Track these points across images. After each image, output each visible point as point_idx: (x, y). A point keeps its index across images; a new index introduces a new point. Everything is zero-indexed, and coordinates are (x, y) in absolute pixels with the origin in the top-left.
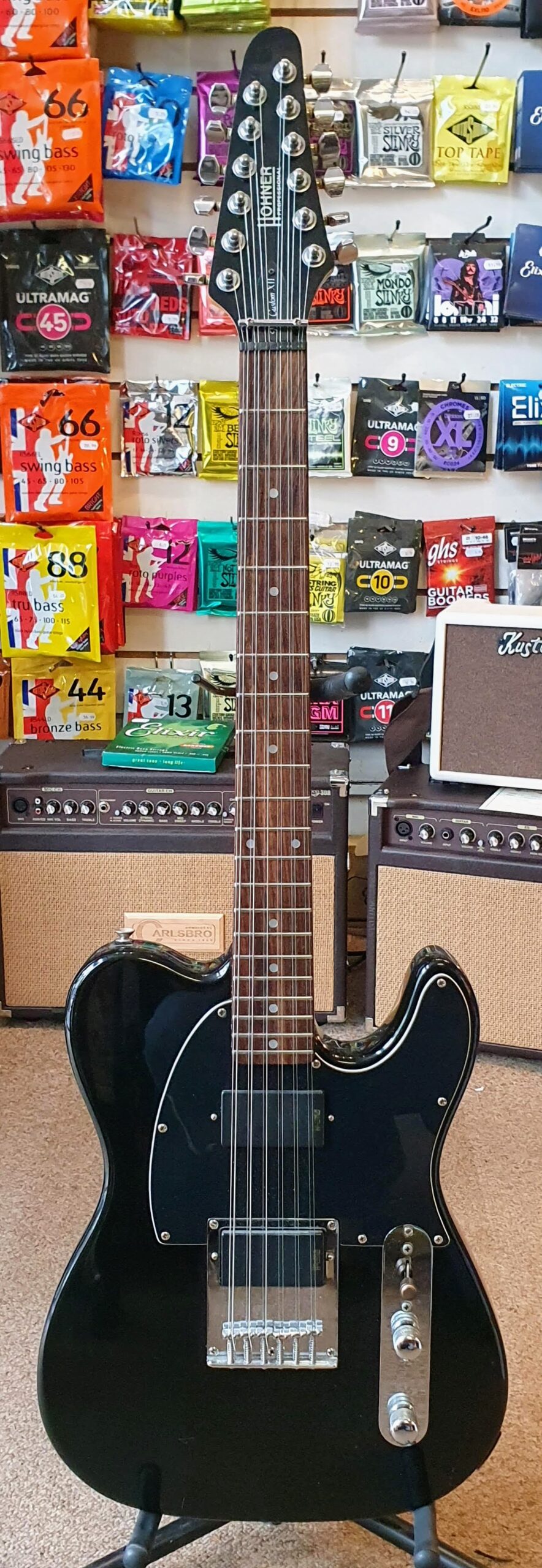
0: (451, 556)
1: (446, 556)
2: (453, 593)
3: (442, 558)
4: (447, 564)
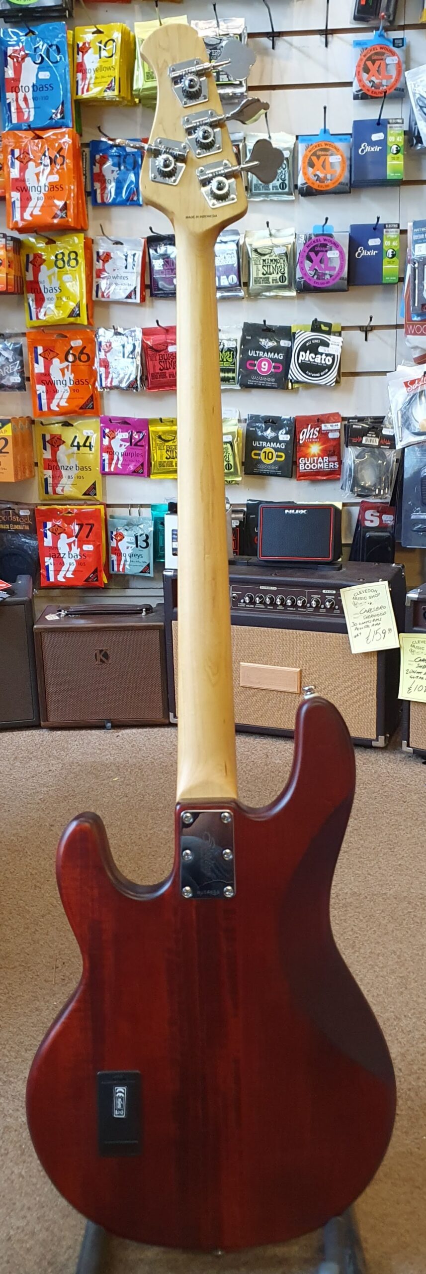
0: (315, 437)
2: (316, 462)
3: (309, 438)
4: (312, 442)
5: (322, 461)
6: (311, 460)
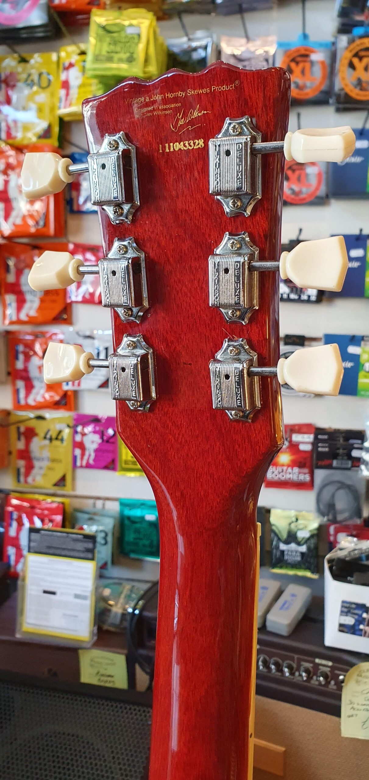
2: (284, 471)
5: (291, 472)
6: (280, 469)
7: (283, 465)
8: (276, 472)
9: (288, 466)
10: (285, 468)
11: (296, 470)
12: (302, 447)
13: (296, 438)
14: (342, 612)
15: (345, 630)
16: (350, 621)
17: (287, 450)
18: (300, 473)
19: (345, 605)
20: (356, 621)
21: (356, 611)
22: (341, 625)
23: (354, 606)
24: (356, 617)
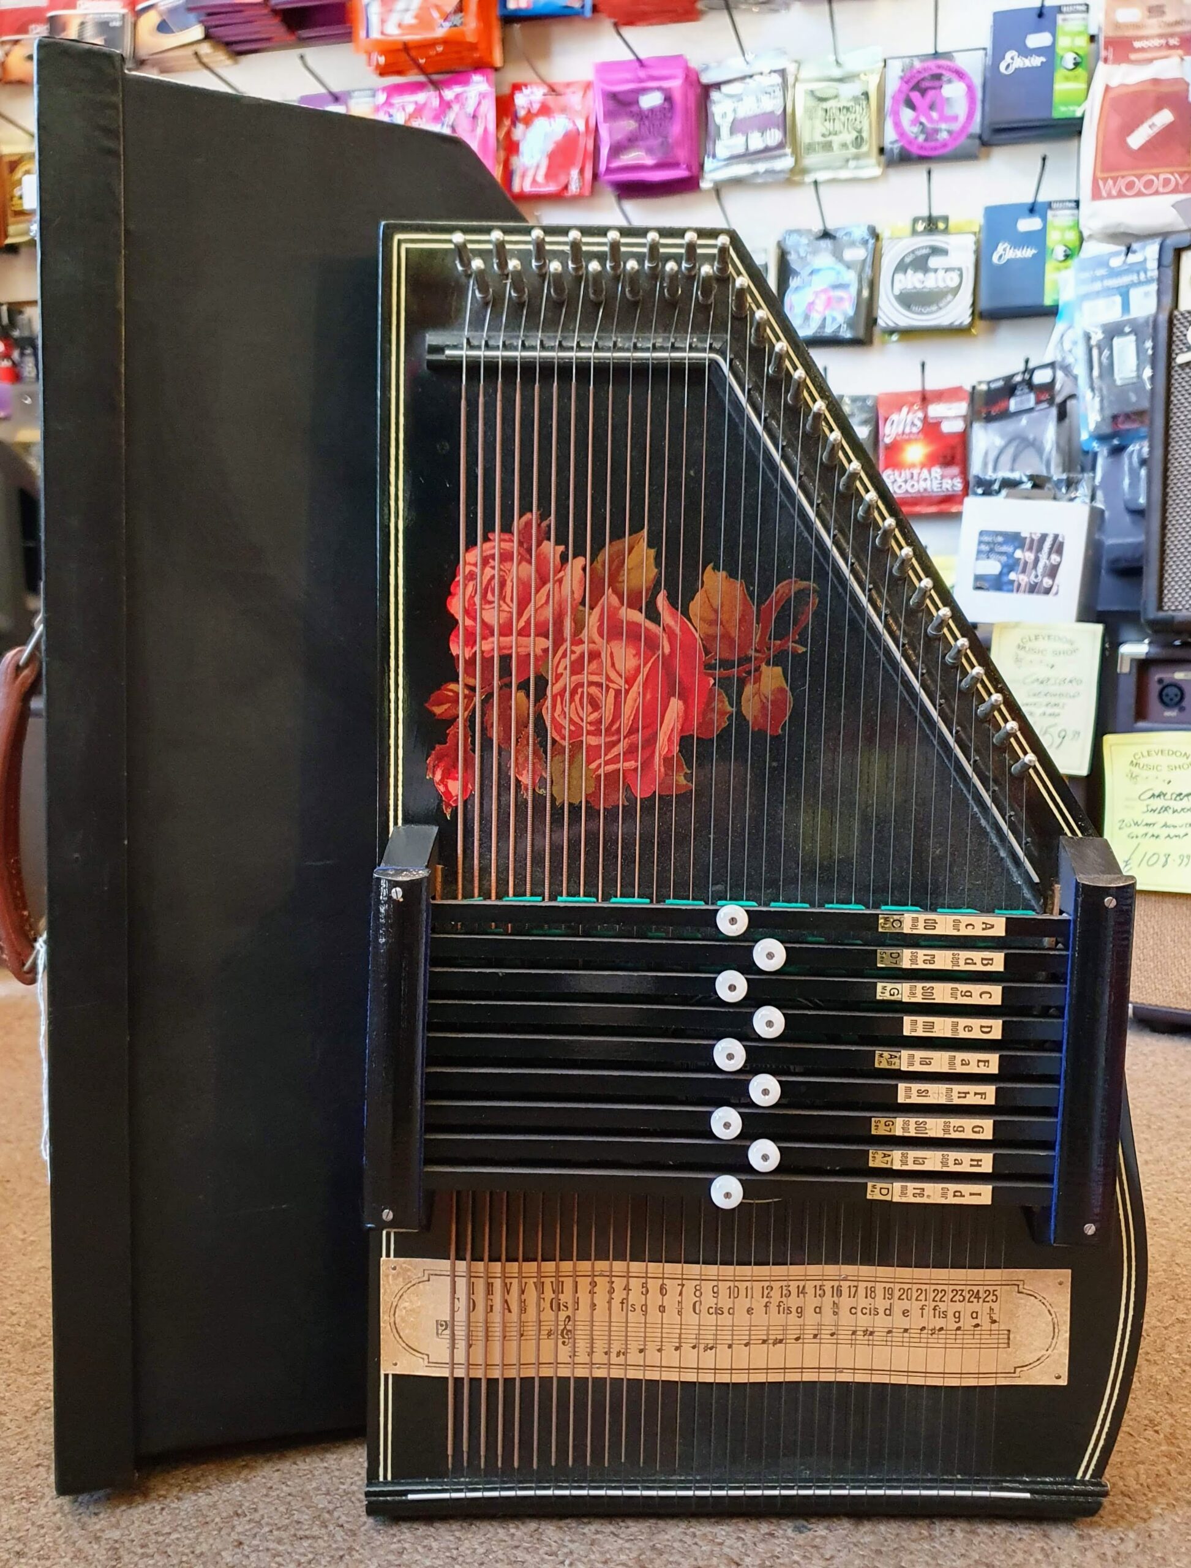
0: (915, 430)
1: (907, 430)
2: (915, 477)
3: (903, 433)
4: (909, 441)
5: (928, 476)
6: (906, 474)
7: (913, 466)
8: (900, 481)
9: (923, 466)
10: (916, 472)
11: (937, 471)
12: (947, 428)
13: (936, 410)
14: (979, 552)
15: (986, 585)
16: (992, 567)
17: (921, 436)
18: (943, 477)
19: (986, 539)
20: (1004, 566)
21: (1004, 549)
22: (978, 578)
23: (1000, 539)
24: (1004, 559)
